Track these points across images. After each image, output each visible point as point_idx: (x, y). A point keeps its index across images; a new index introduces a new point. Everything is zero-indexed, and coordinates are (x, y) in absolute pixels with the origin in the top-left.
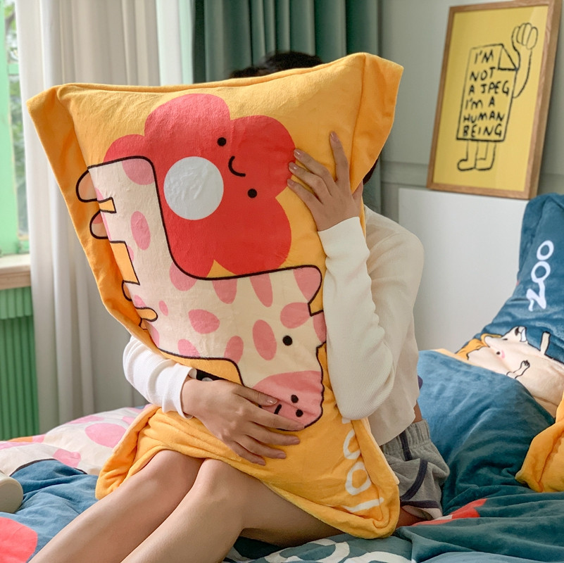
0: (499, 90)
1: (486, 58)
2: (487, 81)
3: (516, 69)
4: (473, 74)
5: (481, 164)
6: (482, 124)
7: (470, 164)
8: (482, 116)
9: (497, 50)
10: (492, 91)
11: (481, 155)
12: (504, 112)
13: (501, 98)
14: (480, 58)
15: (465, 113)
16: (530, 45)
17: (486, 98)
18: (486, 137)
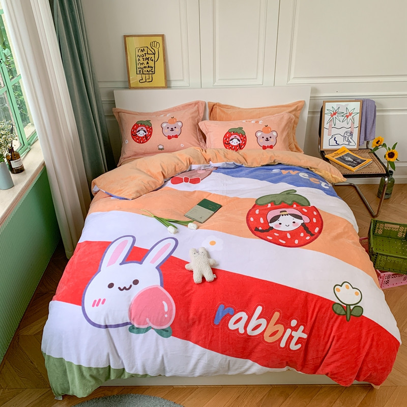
0: (150, 60)
1: (142, 51)
2: (144, 57)
3: (154, 54)
4: (138, 55)
5: (147, 80)
6: (146, 69)
7: (144, 80)
8: (145, 67)
9: (146, 49)
10: (147, 60)
11: (147, 78)
12: (153, 66)
13: (150, 62)
14: (140, 51)
15: (138, 66)
16: (158, 47)
17: (145, 62)
18: (148, 73)
